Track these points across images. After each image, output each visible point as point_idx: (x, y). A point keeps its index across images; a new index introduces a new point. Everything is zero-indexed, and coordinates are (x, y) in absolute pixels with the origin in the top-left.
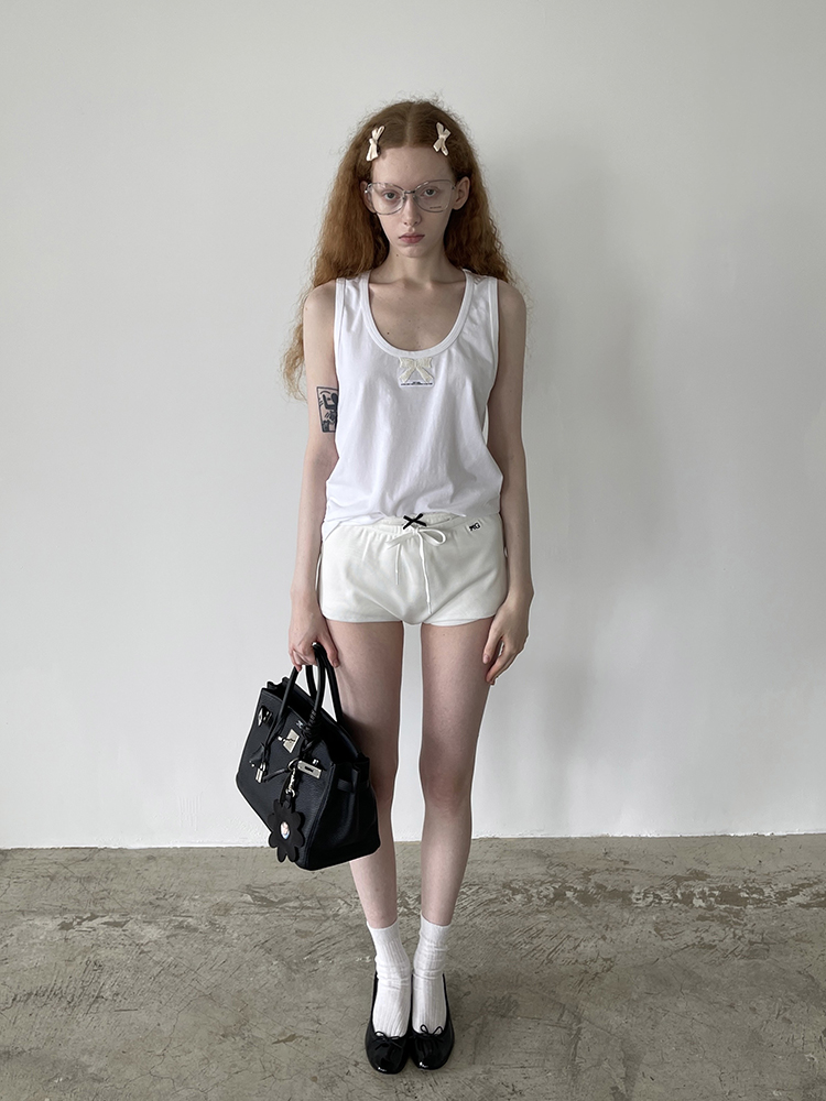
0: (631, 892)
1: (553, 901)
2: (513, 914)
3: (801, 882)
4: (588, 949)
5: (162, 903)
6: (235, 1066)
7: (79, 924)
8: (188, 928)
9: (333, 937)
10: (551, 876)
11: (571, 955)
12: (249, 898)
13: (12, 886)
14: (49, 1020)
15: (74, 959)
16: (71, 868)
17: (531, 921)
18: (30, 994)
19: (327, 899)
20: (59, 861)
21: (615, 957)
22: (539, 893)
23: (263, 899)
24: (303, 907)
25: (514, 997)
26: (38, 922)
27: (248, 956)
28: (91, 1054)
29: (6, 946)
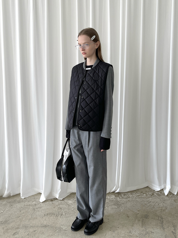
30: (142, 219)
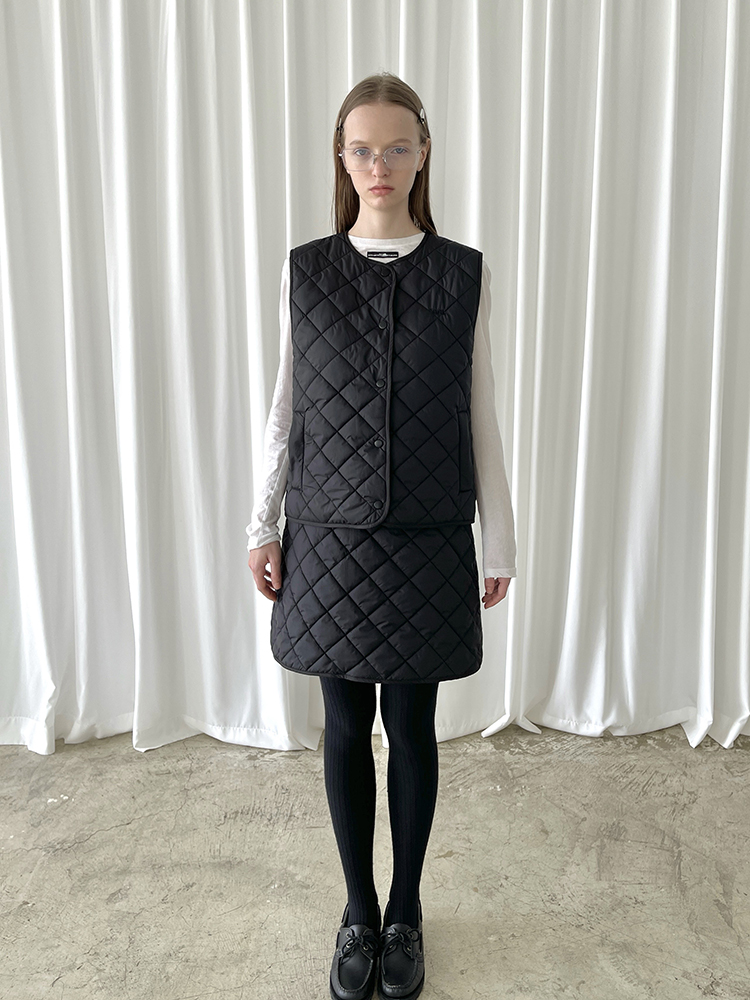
30: (598, 843)
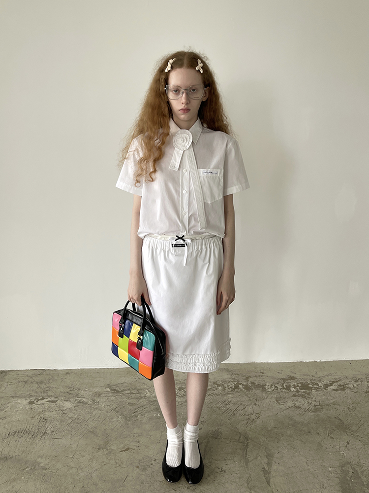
0: (266, 385)
1: (234, 389)
2: (218, 395)
3: (333, 380)
4: (249, 409)
5: (72, 392)
6: (103, 462)
7: (37, 402)
8: (83, 403)
9: (144, 405)
10: (233, 379)
11: (242, 412)
12: (109, 390)
13: (8, 386)
14: (24, 443)
15: (35, 417)
16: (34, 378)
17: (225, 398)
18: (16, 432)
19: (141, 389)
20: (29, 375)
21: (261, 412)
22: (228, 386)
23: (115, 390)
24: (131, 393)
25: (220, 430)
26: (19, 401)
27: (109, 414)
28: (42, 457)
29: (6, 411)
